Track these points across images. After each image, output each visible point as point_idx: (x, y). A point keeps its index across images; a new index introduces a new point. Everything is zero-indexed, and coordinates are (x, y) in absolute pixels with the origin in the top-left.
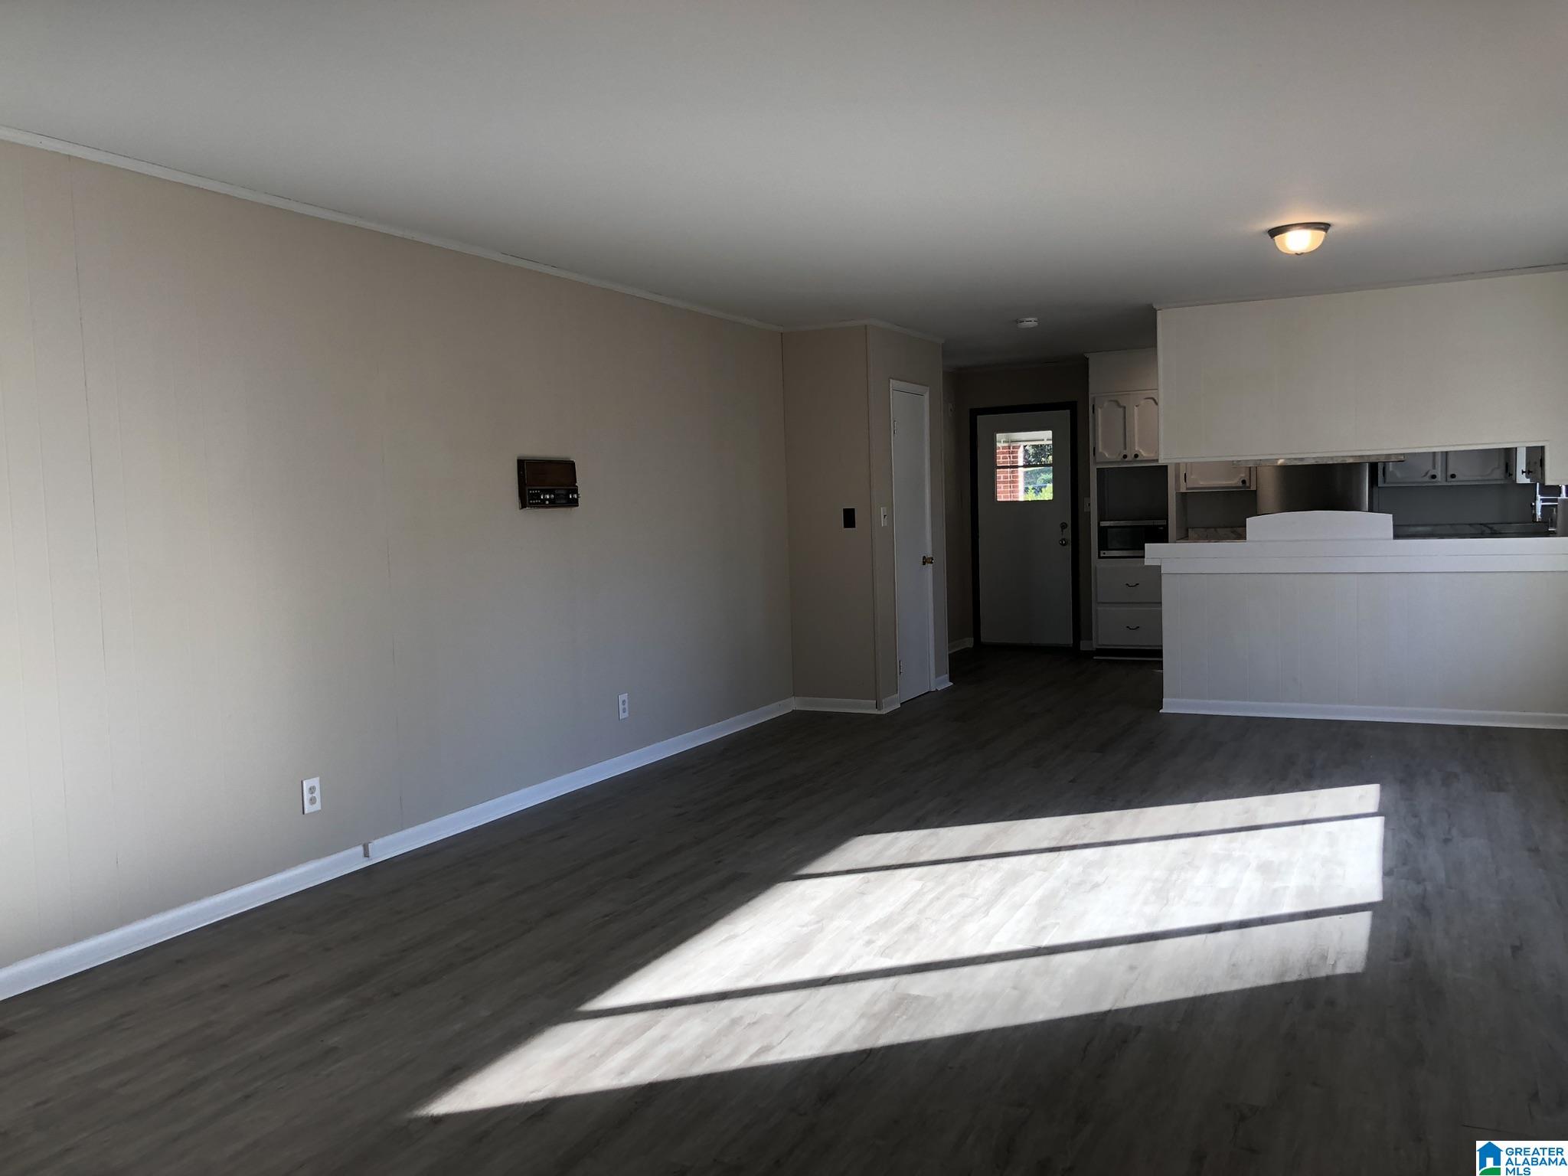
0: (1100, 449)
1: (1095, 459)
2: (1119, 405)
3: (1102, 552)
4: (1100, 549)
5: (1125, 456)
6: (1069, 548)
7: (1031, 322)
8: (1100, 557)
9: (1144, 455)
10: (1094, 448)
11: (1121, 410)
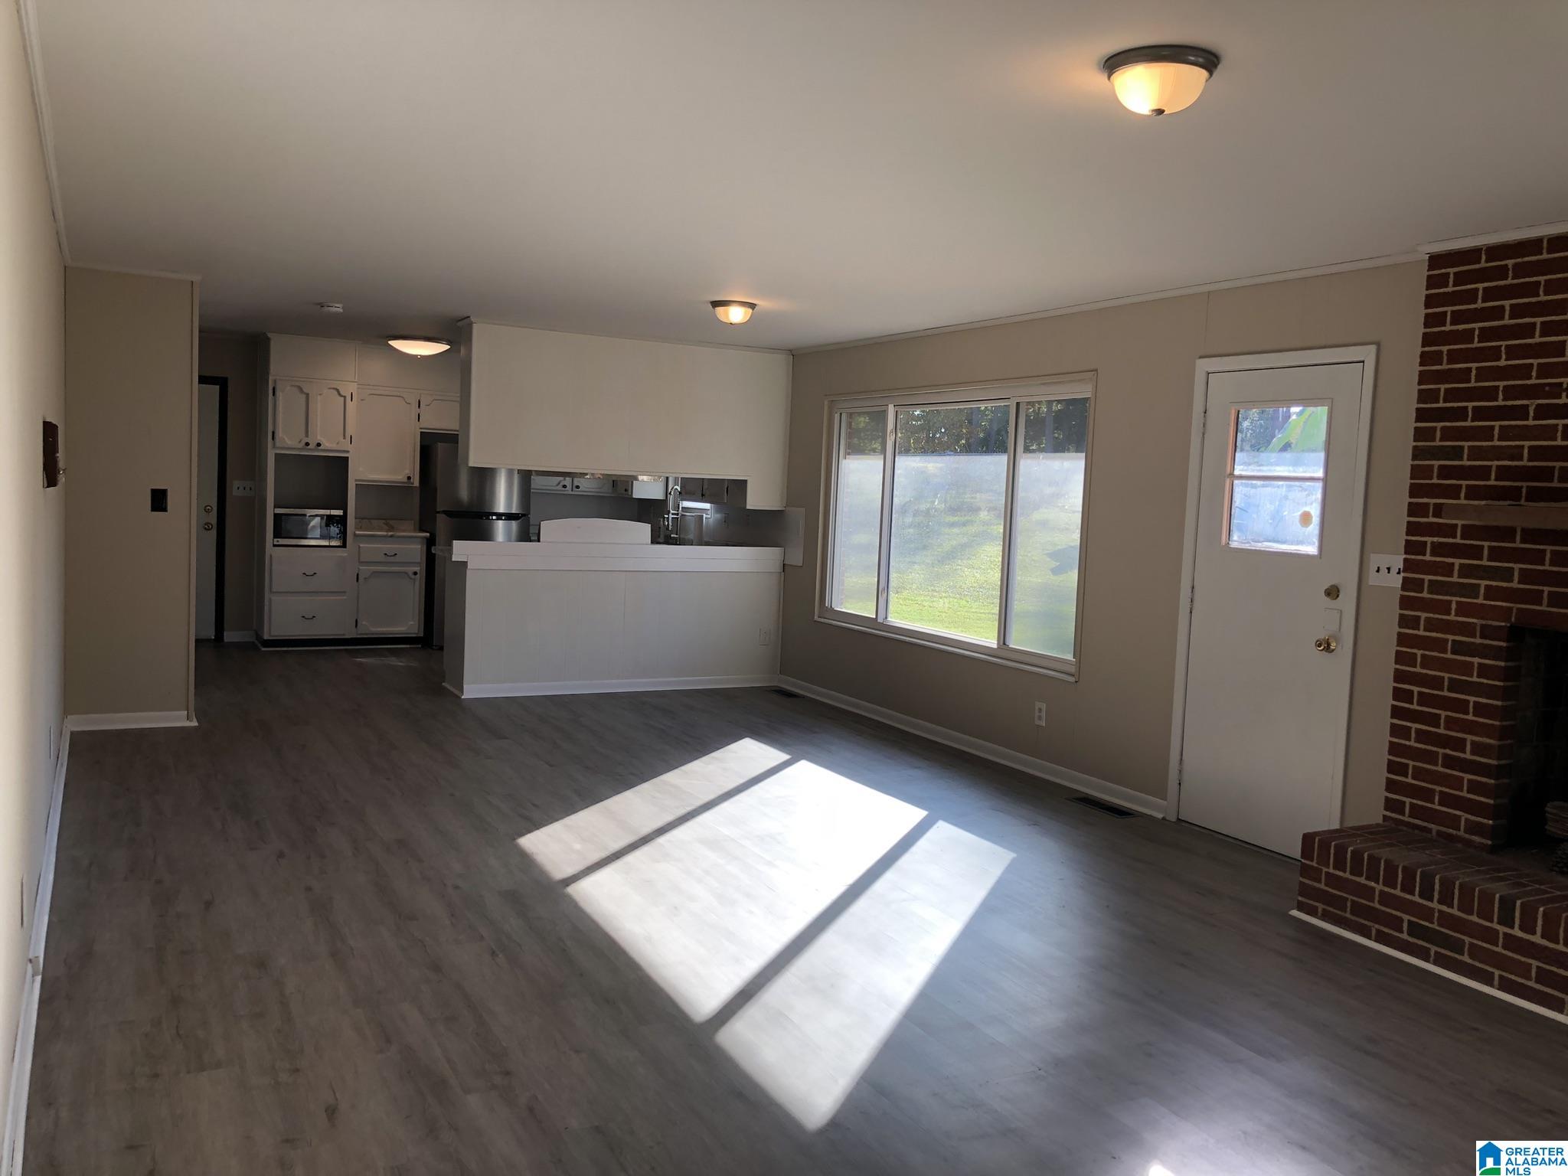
0: (280, 434)
1: (274, 444)
2: (301, 390)
3: (276, 540)
4: (275, 537)
5: (307, 444)
6: (214, 532)
7: (337, 308)
8: (274, 546)
9: (327, 445)
10: (273, 433)
11: (304, 396)
